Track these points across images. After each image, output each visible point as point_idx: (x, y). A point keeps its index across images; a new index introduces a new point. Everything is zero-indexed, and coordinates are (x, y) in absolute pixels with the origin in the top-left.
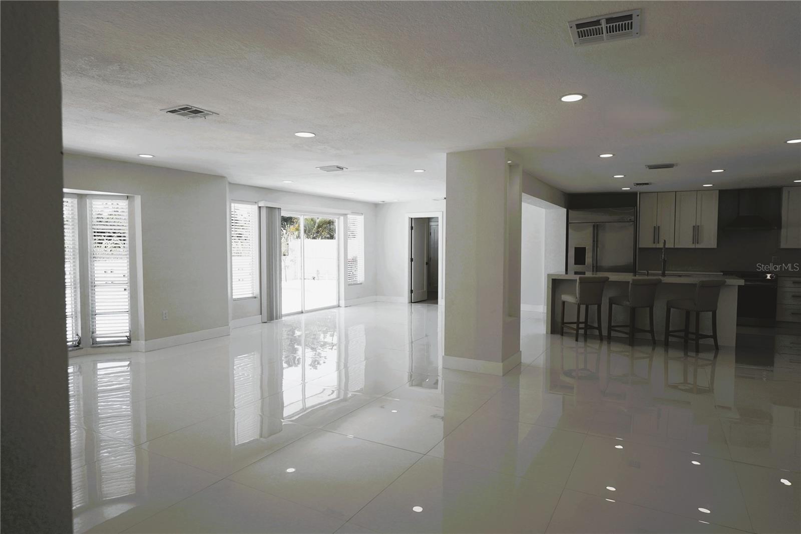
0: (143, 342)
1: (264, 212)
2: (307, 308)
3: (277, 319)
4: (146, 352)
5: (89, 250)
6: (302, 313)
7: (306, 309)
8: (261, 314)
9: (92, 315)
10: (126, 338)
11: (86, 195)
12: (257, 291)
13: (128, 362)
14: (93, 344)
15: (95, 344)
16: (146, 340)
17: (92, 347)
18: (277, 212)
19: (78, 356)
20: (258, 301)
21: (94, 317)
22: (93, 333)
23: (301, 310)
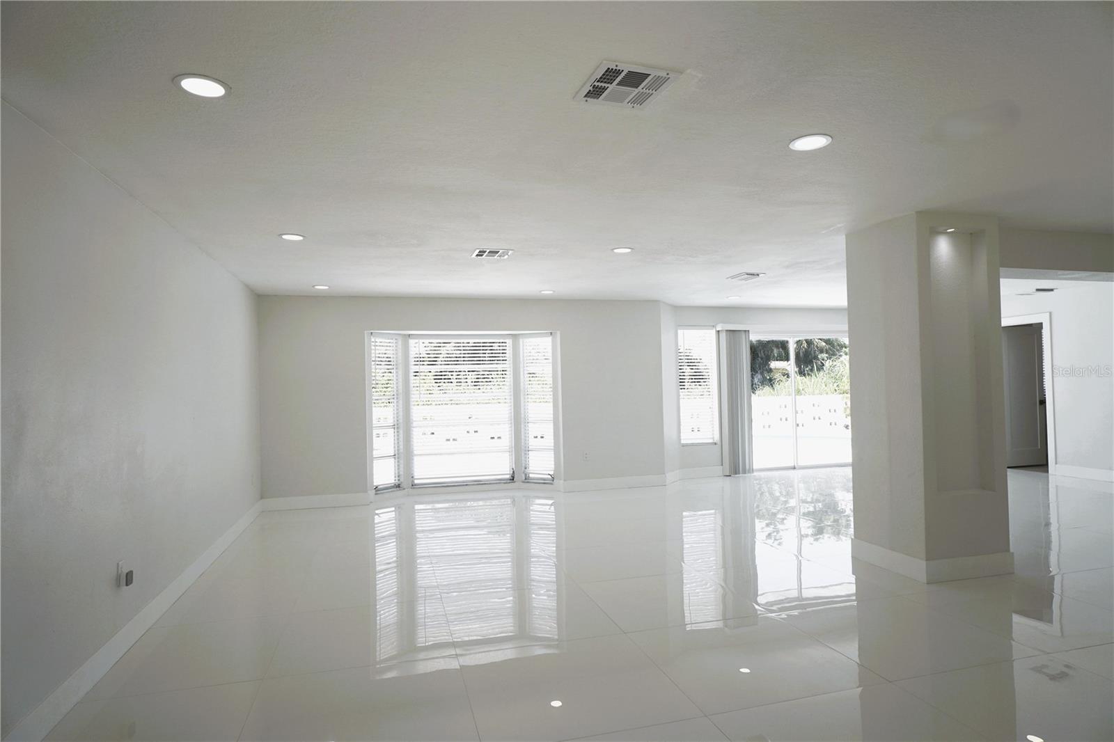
0: (562, 481)
1: (723, 336)
2: (802, 463)
3: (744, 472)
4: (565, 492)
5: (522, 388)
6: (794, 468)
7: (799, 464)
8: (722, 465)
9: (526, 451)
10: (549, 477)
11: (519, 335)
12: (717, 437)
13: (553, 501)
14: (526, 479)
15: (527, 480)
16: (565, 480)
17: (523, 482)
18: (744, 337)
19: (512, 489)
20: (717, 448)
21: (527, 452)
22: (526, 468)
23: (793, 465)
